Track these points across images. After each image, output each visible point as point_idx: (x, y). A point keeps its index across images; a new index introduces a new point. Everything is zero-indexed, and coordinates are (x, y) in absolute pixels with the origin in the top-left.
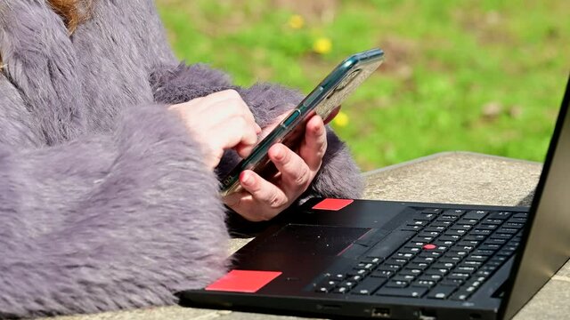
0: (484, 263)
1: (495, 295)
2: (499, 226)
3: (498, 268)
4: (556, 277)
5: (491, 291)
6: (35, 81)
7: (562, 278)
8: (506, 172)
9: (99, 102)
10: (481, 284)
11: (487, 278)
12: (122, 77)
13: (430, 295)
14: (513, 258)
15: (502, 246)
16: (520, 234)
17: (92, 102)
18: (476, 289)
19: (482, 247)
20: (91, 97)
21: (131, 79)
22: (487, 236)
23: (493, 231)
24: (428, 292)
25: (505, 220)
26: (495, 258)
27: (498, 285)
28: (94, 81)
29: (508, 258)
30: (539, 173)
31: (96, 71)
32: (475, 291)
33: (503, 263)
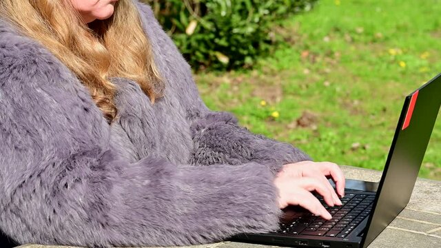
0: (353, 219)
1: (359, 235)
2: (361, 201)
3: (360, 222)
4: (388, 227)
5: (357, 233)
6: (133, 130)
7: (392, 227)
8: (364, 175)
9: (165, 138)
10: (352, 230)
11: (355, 227)
12: (175, 124)
13: (327, 234)
14: (368, 217)
15: (362, 211)
16: (371, 206)
17: (162, 138)
18: (350, 232)
19: (353, 211)
20: (161, 135)
21: (179, 125)
22: (355, 207)
23: (358, 204)
24: (326, 233)
25: (364, 199)
26: (359, 217)
27: (360, 230)
28: (162, 127)
29: (365, 217)
30: (381, 176)
31: (163, 122)
32: (349, 233)
33: (363, 219)
